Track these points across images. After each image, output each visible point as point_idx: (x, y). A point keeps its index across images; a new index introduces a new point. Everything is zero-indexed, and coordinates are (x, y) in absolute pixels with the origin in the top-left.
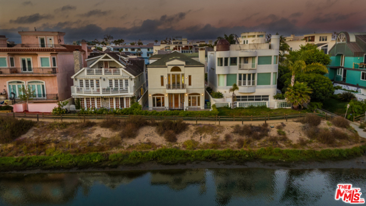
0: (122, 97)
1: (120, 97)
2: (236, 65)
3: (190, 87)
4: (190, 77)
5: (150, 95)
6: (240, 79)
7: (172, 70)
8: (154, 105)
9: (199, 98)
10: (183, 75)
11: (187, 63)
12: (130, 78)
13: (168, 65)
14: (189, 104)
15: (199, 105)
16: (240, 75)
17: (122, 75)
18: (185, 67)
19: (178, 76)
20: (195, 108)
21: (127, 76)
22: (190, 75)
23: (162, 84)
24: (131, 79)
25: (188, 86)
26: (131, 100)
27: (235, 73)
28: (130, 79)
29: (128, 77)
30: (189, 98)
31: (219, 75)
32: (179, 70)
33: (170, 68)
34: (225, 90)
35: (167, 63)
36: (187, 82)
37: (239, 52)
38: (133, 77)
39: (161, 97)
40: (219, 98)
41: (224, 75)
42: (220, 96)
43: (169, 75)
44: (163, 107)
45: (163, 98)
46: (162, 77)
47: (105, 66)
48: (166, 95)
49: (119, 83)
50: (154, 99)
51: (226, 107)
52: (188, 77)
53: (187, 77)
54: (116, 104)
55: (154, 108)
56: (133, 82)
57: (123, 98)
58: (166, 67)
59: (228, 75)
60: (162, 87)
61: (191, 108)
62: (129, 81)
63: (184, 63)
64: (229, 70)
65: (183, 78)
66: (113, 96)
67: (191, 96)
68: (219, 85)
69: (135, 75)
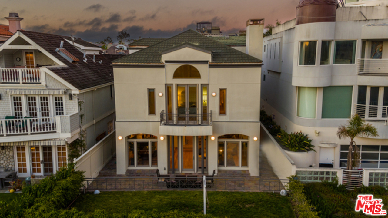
0: (47, 144)
1: (42, 144)
2: (352, 61)
3: (223, 118)
4: (222, 93)
5: (120, 138)
6: (361, 99)
7: (177, 75)
8: (131, 162)
9: (245, 146)
10: (205, 87)
11: (215, 57)
12: (65, 93)
13: (166, 62)
14: (221, 163)
15: (245, 162)
16: (362, 89)
17: (46, 86)
18: (211, 66)
19: (193, 90)
20: (234, 172)
21: (59, 87)
22: (223, 87)
23: (152, 111)
24: (71, 97)
25: (216, 116)
26: (69, 150)
27: (348, 84)
28: (68, 97)
29: (61, 92)
30: (221, 145)
31: (299, 88)
32: (196, 74)
33: (172, 68)
34: (318, 129)
35: (165, 57)
36: (214, 107)
37: (364, 25)
38: (75, 91)
39: (150, 141)
40: (299, 150)
41: (316, 88)
42: (305, 144)
43: (168, 88)
44: (154, 168)
45: (154, 145)
46: (151, 93)
47: (28, 63)
48: (162, 138)
49: (38, 106)
50: (130, 146)
51: (330, 185)
52: (218, 92)
53: (215, 94)
54: (33, 160)
55: (131, 168)
56: (75, 102)
57: (50, 148)
58: (163, 67)
59: (327, 90)
60: (153, 118)
61: (226, 171)
62: (65, 100)
63: (208, 57)
64: (332, 76)
65: (205, 93)
66: (24, 142)
67: (225, 141)
68: (298, 115)
69: (79, 87)
